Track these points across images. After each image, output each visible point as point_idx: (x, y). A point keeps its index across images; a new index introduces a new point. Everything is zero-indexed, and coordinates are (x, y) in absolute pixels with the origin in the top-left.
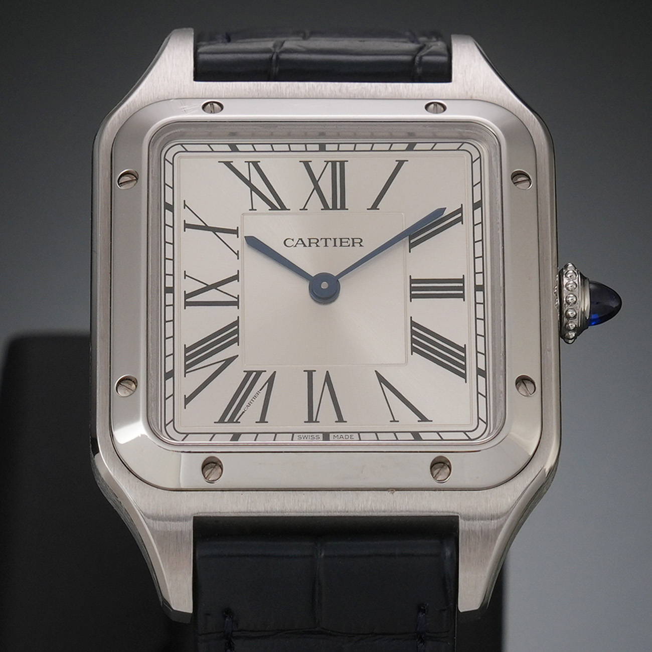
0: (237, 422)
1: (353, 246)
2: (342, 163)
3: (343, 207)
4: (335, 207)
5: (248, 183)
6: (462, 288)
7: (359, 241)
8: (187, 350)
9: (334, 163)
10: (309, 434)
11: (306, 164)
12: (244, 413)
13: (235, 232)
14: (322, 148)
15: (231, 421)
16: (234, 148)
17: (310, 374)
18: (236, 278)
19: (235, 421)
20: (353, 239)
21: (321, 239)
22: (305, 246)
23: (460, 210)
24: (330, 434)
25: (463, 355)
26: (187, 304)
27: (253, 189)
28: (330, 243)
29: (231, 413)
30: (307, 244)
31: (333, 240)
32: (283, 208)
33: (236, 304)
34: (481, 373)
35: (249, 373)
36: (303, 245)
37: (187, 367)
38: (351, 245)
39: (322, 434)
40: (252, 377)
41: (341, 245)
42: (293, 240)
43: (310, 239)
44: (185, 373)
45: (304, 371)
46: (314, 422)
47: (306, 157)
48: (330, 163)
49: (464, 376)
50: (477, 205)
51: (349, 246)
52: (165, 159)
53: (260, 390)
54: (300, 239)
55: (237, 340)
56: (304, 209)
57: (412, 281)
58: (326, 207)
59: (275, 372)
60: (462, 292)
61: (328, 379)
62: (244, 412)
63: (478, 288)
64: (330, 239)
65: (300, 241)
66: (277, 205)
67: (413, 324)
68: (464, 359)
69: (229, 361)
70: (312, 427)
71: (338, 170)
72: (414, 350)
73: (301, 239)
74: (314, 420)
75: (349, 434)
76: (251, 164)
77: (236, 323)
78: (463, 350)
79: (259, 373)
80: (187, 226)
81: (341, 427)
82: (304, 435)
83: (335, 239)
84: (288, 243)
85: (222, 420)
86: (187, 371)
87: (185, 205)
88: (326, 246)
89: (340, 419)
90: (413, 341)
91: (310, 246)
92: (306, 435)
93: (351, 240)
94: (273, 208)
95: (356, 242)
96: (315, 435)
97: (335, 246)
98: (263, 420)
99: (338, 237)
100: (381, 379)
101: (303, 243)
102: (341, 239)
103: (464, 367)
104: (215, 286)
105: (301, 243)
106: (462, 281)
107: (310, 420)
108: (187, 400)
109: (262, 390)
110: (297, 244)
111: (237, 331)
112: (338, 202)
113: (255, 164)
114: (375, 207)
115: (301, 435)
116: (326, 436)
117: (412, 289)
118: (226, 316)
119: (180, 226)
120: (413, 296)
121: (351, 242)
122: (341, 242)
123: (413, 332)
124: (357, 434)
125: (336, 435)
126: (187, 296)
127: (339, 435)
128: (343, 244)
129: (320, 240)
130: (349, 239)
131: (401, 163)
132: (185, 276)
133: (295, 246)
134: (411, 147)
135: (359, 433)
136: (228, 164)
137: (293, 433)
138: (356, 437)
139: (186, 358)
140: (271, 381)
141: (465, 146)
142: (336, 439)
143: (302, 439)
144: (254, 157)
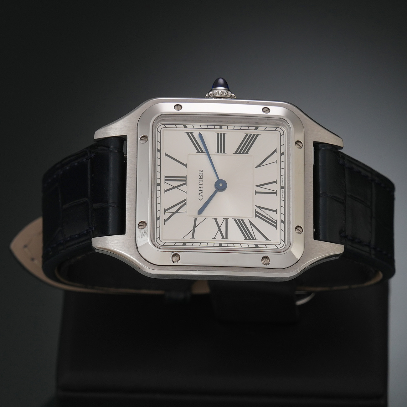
0: (276, 221)
1: (202, 174)
2: (166, 177)
3: (186, 177)
4: (186, 181)
5: (174, 213)
6: (221, 134)
7: (200, 172)
8: (246, 239)
9: (166, 180)
10: (281, 194)
11: (166, 191)
13: (196, 219)
14: (159, 184)
15: (276, 223)
16: (158, 219)
17: (256, 192)
18: (216, 219)
20: (199, 174)
21: (199, 186)
22: (202, 192)
23: (187, 133)
24: (281, 186)
25: (249, 135)
26: (227, 238)
27: (177, 211)
28: (201, 183)
29: (273, 223)
30: (201, 192)
32: (185, 200)
33: (227, 220)
34: (256, 128)
35: (256, 215)
37: (253, 239)
38: (202, 175)
40: (257, 214)
41: (202, 179)
42: (199, 197)
43: (199, 190)
44: (256, 240)
45: (255, 195)
47: (163, 191)
48: (166, 182)
49: (258, 135)
50: (185, 126)
52: (163, 245)
55: (242, 220)
56: (186, 192)
57: (218, 152)
58: (185, 184)
59: (256, 206)
60: (223, 134)
61: (259, 186)
62: (272, 218)
63: (221, 127)
64: (199, 183)
65: (200, 194)
66: (184, 202)
67: (236, 153)
68: (251, 135)
69: (251, 223)
70: (278, 192)
71: (168, 179)
72: (247, 153)
75: (281, 179)
76: (165, 212)
77: (235, 220)
78: (247, 135)
79: (256, 212)
80: (193, 237)
81: (278, 182)
83: (199, 181)
84: (201, 199)
85: (276, 227)
87: (184, 238)
88: (202, 184)
89: (275, 182)
90: (243, 153)
91: (202, 191)
94: (185, 204)
96: (281, 192)
97: (202, 181)
98: (276, 211)
99: (198, 180)
100: (259, 166)
101: (201, 193)
102: (199, 179)
103: (254, 135)
104: (219, 227)
106: (218, 134)
107: (276, 193)
108: (267, 239)
109: (263, 211)
111: (239, 220)
112: (183, 180)
113: (166, 210)
114: (185, 165)
115: (281, 197)
116: (282, 188)
117: (221, 152)
118: (232, 224)
119: (193, 240)
120: (224, 152)
121: (201, 175)
122: (201, 179)
123: (240, 153)
125: (282, 184)
126: (223, 238)
127: (281, 182)
130: (199, 176)
131: (166, 155)
132: (214, 238)
133: (202, 196)
134: (159, 151)
135: (281, 175)
136: (165, 221)
137: (281, 200)
138: (282, 177)
139: (250, 239)
140: (259, 207)
141: (159, 130)
142: (283, 184)
143: (283, 197)
144: (162, 211)
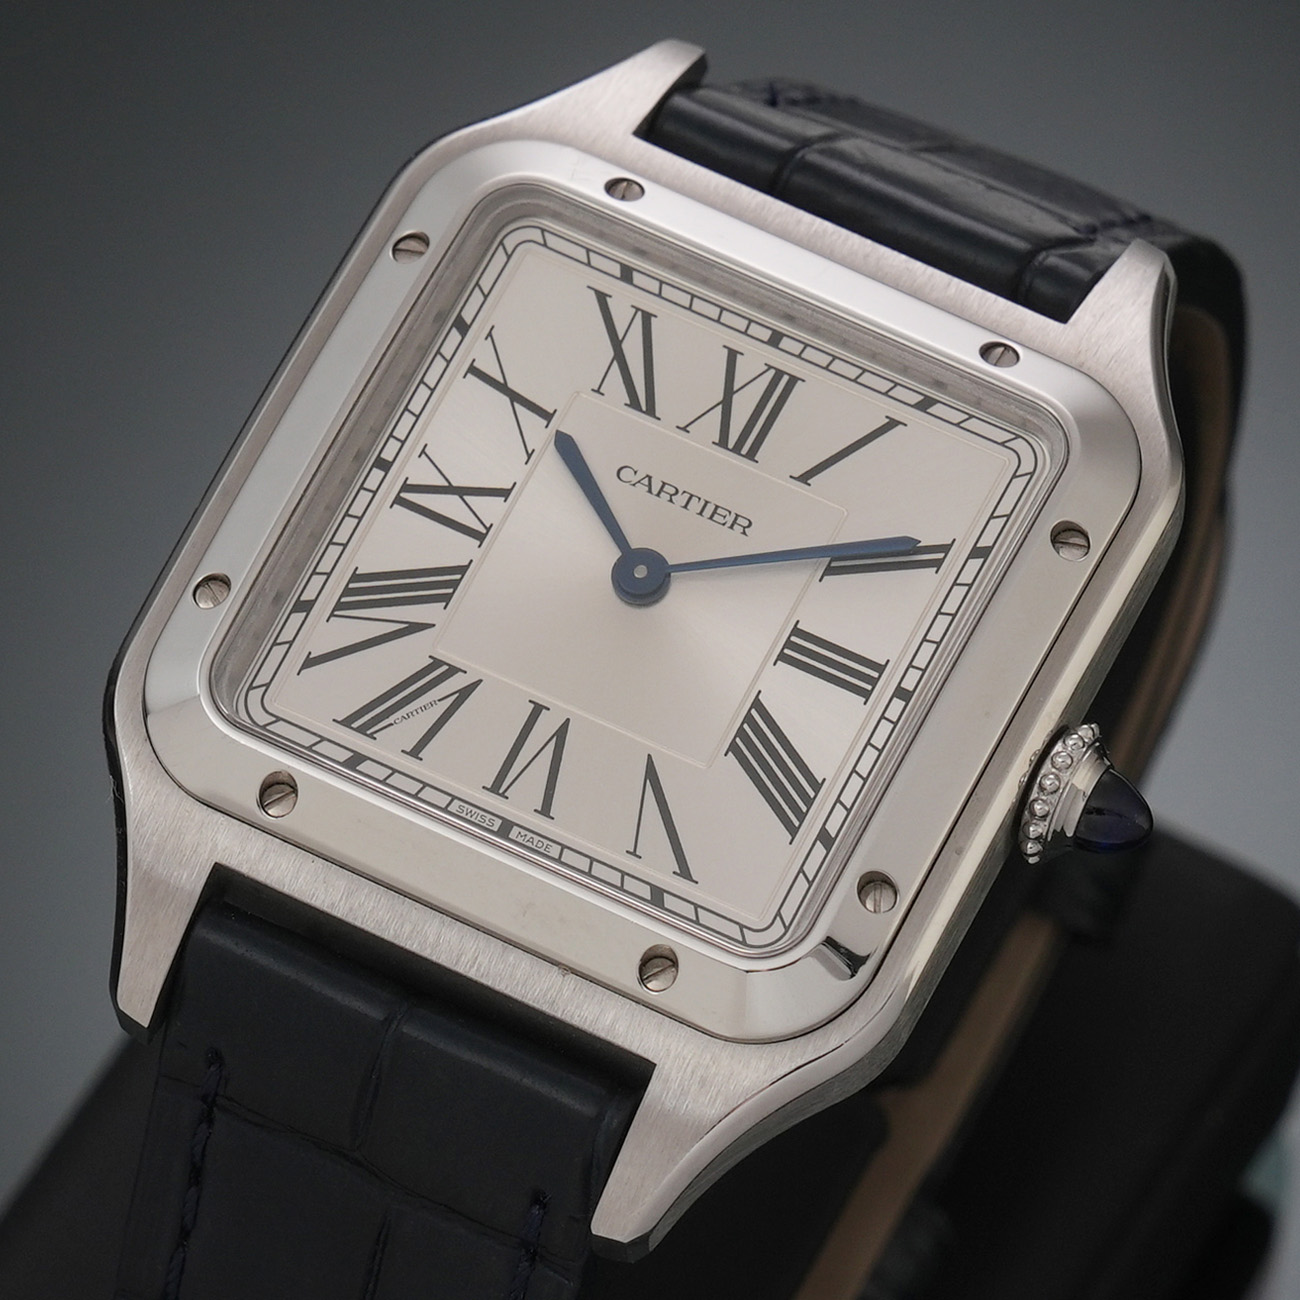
0: (371, 736)
1: (731, 527)
2: (793, 380)
3: (751, 455)
4: (737, 449)
5: (617, 343)
6: (874, 682)
7: (746, 523)
8: (355, 577)
9: (779, 374)
10: (478, 811)
11: (733, 355)
12: (392, 727)
13: (548, 416)
14: (775, 339)
15: (362, 730)
16: (627, 274)
17: (538, 709)
18: (504, 493)
19: (369, 732)
20: (737, 516)
21: (684, 492)
22: (650, 491)
23: (945, 549)
24: (515, 827)
25: (812, 794)
26: (399, 501)
27: (619, 357)
28: (695, 505)
29: (369, 718)
30: (655, 490)
31: (702, 503)
32: (651, 411)
33: (480, 537)
34: (825, 838)
35: (436, 663)
36: (647, 489)
37: (339, 606)
38: (729, 524)
39: (500, 821)
40: (438, 670)
41: (711, 518)
42: (636, 472)
43: (664, 484)
44: (332, 615)
45: (530, 701)
46: (499, 795)
47: (738, 342)
48: (773, 371)
49: (793, 831)
50: (981, 552)
51: (724, 524)
52: (501, 243)
53: (439, 700)
54: (647, 476)
55: (447, 599)
56: (685, 429)
57: (796, 631)
58: (723, 442)
59: (481, 681)
60: (869, 687)
61: (561, 734)
62: (391, 724)
63: (901, 693)
64: (700, 499)
65: (646, 481)
66: (644, 402)
67: (757, 704)
68: (809, 802)
69: (414, 628)
70: (491, 801)
71: (781, 388)
72: (733, 748)
73: (650, 478)
74: (501, 791)
75: (546, 842)
76: (639, 313)
77: (462, 570)
78: (817, 786)
79: (453, 670)
80: (473, 370)
81: (539, 823)
82: (471, 808)
83: (707, 502)
84: (626, 474)
85: (347, 722)
86: (336, 613)
87: (490, 335)
88: (685, 507)
89: (545, 810)
90: (741, 732)
91: (658, 495)
92: (474, 810)
93: (733, 516)
94: (634, 403)
95: (741, 523)
96: (489, 816)
97: (701, 513)
98: (415, 752)
99: (714, 501)
100: (651, 774)
101: (650, 486)
102: (717, 507)
103: (801, 816)
104: (462, 492)
105: (647, 483)
106: (880, 668)
107: (495, 788)
108: (310, 662)
109: (442, 702)
110: (639, 482)
111: (455, 584)
112: (748, 444)
113: (647, 318)
114: (805, 478)
115: (467, 806)
116: (505, 829)
117: (789, 644)
118: (450, 549)
119: (461, 364)
120: (782, 657)
121: (730, 519)
122: (715, 512)
123: (748, 719)
124: (560, 847)
125: (523, 832)
126: (407, 487)
127: (530, 835)
128: (716, 517)
129: (680, 492)
130: (730, 512)
131: (892, 423)
132: (423, 452)
133: (634, 485)
134: (925, 405)
135: (564, 847)
136: (602, 298)
137: (454, 798)
138: (555, 851)
139: (347, 592)
140: (465, 693)
141: (1018, 444)
142: (520, 840)
143: (463, 815)
144: (650, 304)
